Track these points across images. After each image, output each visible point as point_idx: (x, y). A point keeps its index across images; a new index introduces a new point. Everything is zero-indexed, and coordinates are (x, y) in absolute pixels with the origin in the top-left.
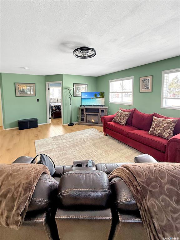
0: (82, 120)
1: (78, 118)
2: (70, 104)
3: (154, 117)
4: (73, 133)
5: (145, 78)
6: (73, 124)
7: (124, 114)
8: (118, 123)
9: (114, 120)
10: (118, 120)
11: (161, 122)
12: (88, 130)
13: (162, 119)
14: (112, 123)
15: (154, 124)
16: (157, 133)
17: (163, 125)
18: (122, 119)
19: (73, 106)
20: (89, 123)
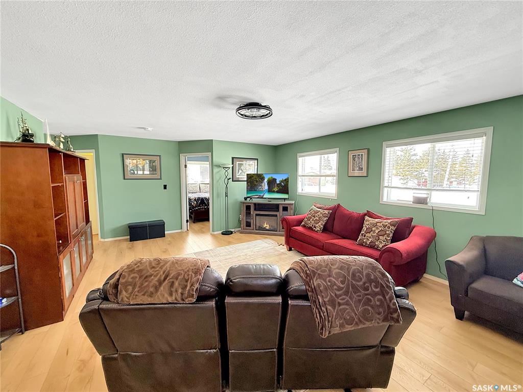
0: (248, 225)
1: (240, 221)
2: (226, 196)
3: (367, 218)
4: (231, 246)
5: (357, 153)
6: (232, 233)
7: (321, 213)
8: (310, 228)
9: (303, 223)
10: (311, 223)
11: (375, 225)
12: (259, 241)
13: (376, 220)
14: (299, 229)
15: (365, 229)
16: (368, 243)
17: (378, 228)
18: (317, 222)
19: (231, 200)
20: (261, 231)
